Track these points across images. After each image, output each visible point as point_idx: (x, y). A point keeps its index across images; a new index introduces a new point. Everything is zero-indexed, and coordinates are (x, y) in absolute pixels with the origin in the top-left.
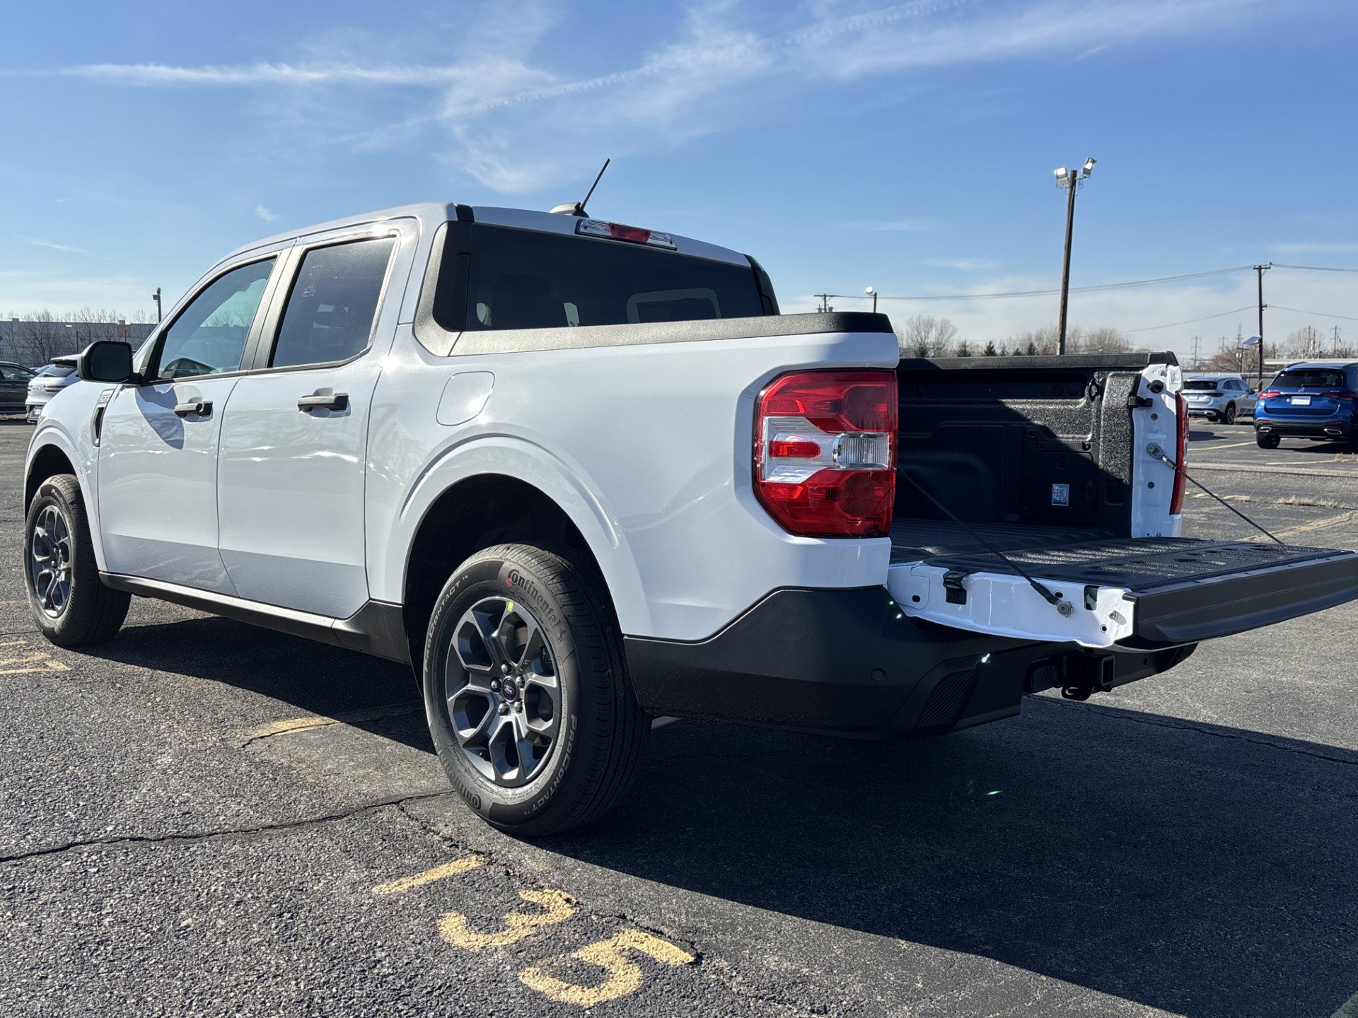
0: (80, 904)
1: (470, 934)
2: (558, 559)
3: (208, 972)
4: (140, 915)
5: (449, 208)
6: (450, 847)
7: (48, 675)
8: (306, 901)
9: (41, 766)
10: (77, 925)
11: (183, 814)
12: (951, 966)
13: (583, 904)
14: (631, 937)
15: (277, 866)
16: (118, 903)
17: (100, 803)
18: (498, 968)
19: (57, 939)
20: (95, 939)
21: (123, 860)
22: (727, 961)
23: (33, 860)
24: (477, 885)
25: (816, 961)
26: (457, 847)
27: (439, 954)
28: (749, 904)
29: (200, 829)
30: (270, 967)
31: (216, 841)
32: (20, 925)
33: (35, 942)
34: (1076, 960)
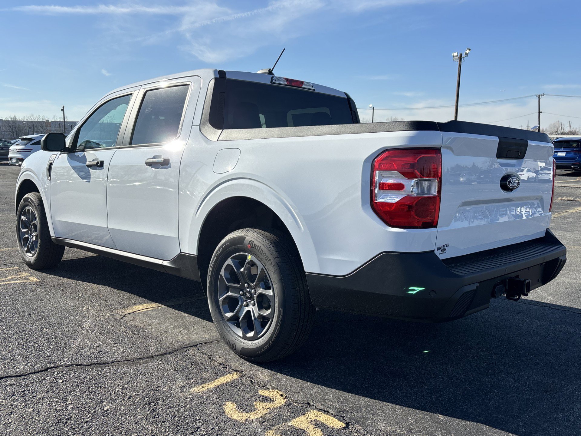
0: (56, 399)
1: (239, 413)
2: (272, 236)
3: (120, 434)
4: (85, 404)
5: (215, 71)
6: (223, 368)
7: (30, 284)
8: (161, 396)
9: (31, 329)
10: (56, 410)
11: (98, 352)
12: (466, 429)
13: (289, 397)
14: (314, 414)
15: (145, 379)
16: (74, 398)
17: (60, 347)
18: (255, 431)
19: (47, 418)
20: (65, 417)
21: (74, 376)
22: (361, 426)
23: (32, 376)
24: (238, 388)
25: (403, 426)
26: (226, 368)
27: (226, 423)
28: (366, 397)
29: (107, 360)
30: (149, 431)
31: (115, 366)
32: (29, 410)
33: (37, 419)
34: (523, 425)
